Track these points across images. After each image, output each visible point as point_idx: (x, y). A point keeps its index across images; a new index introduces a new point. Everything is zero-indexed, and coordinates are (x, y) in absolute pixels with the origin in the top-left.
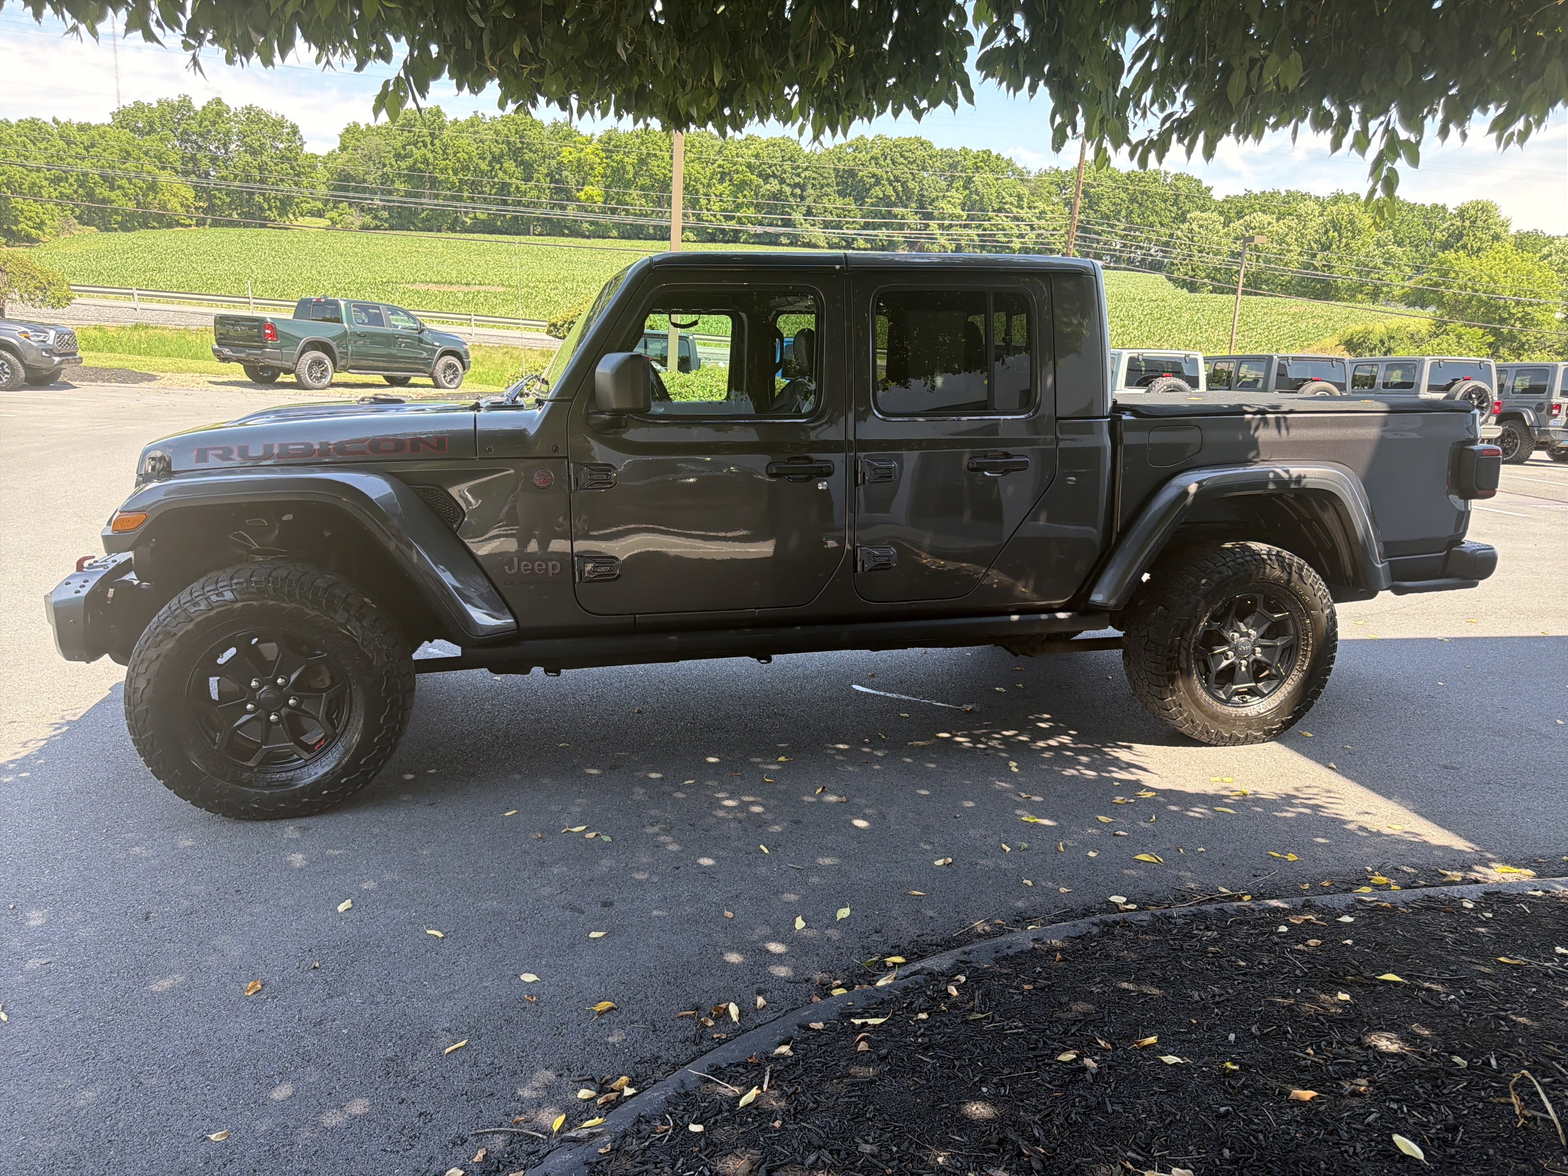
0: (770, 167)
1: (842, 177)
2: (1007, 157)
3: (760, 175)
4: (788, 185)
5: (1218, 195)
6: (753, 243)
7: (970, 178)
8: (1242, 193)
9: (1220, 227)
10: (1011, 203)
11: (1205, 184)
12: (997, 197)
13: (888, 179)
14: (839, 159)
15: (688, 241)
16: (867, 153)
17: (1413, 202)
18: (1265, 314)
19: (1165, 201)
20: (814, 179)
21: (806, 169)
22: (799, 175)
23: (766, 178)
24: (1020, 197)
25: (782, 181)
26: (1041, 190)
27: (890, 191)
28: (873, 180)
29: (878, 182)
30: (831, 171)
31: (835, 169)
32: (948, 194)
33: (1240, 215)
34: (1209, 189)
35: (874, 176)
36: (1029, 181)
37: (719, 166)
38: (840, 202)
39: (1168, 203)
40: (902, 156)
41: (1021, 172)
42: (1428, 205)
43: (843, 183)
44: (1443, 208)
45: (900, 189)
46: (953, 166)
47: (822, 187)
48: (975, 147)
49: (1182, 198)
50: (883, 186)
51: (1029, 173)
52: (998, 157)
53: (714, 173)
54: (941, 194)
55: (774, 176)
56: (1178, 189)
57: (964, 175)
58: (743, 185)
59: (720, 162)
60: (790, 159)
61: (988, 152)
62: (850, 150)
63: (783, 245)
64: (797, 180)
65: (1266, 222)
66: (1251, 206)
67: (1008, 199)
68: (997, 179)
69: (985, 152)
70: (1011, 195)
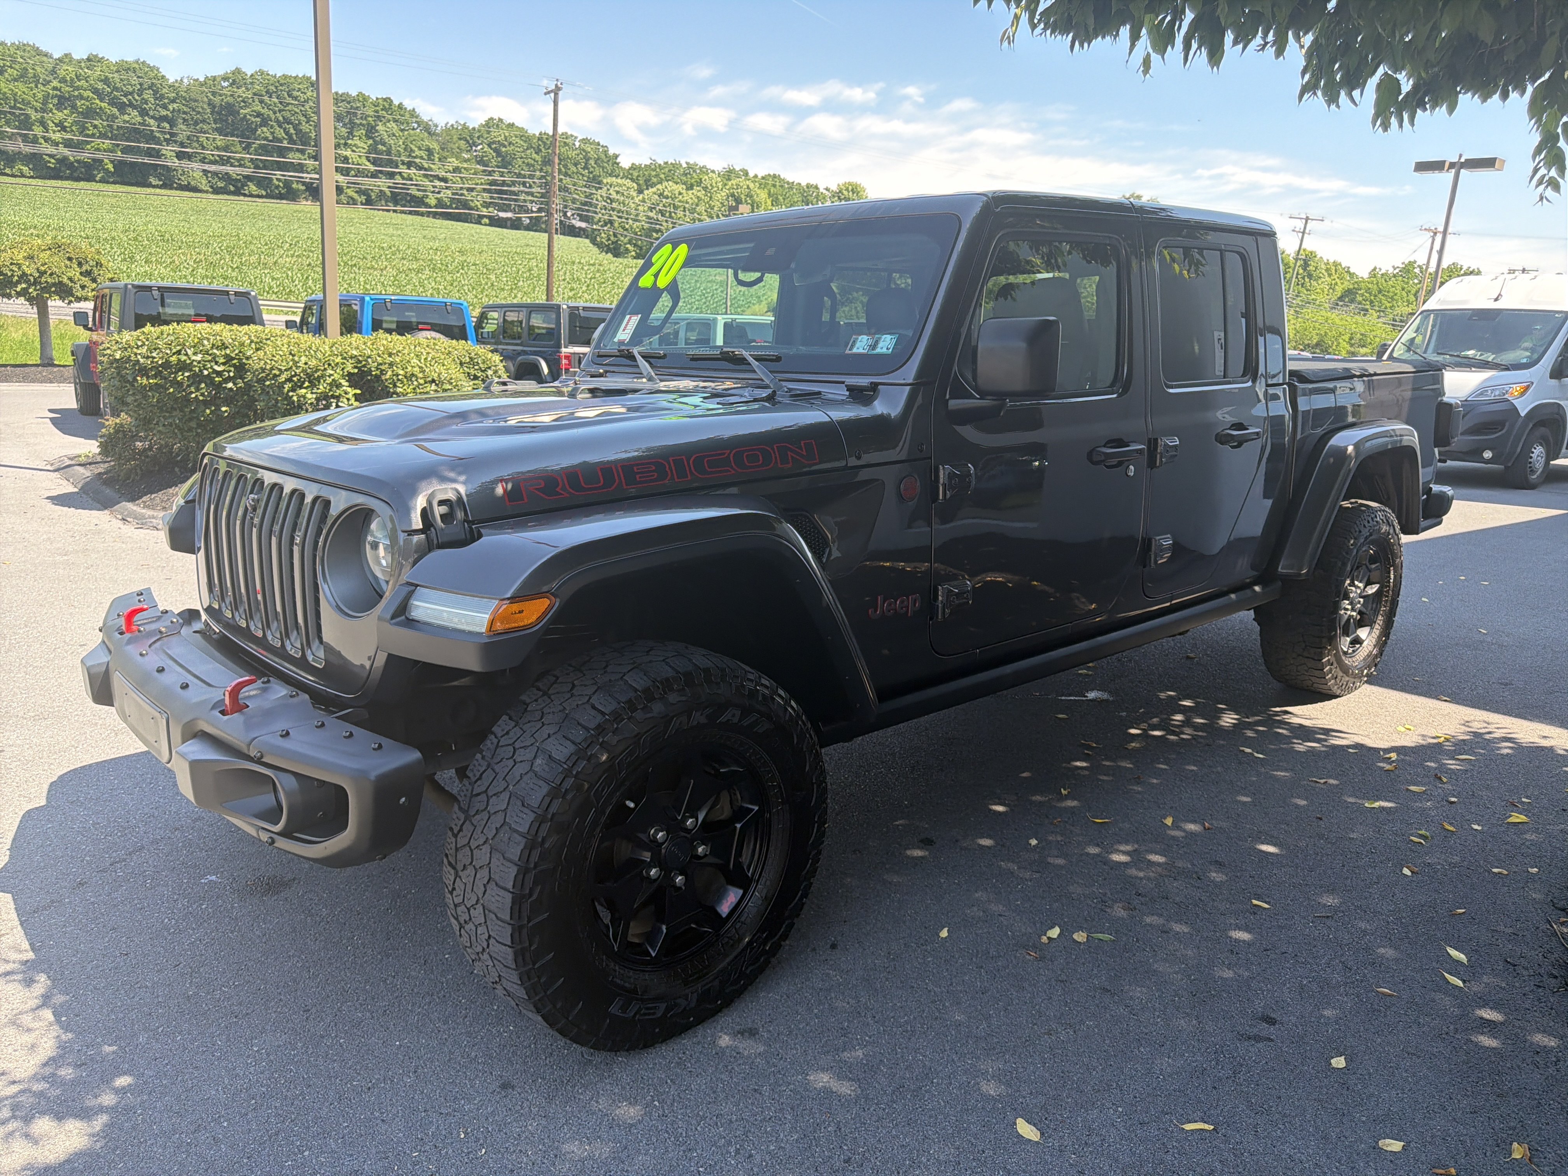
0: (125, 95)
1: (219, 113)
2: (409, 108)
3: (112, 103)
4: (152, 117)
5: (625, 162)
6: (114, 183)
7: (373, 127)
8: (648, 162)
9: (635, 194)
10: (422, 158)
11: (611, 152)
12: (405, 149)
13: (277, 121)
14: (214, 94)
15: (23, 176)
16: (248, 89)
17: (791, 181)
18: (697, 281)
19: (576, 165)
20: (185, 113)
21: (173, 101)
22: (165, 107)
23: (122, 107)
24: (430, 152)
25: (143, 113)
26: (452, 145)
27: (280, 133)
28: (258, 119)
29: (265, 122)
30: (205, 106)
31: (209, 104)
32: (350, 142)
33: (649, 184)
34: (616, 156)
35: (259, 115)
36: (438, 135)
37: (55, 89)
38: (220, 140)
39: (579, 166)
40: (289, 96)
41: (427, 124)
42: (804, 184)
43: (221, 120)
44: (817, 187)
45: (292, 131)
46: (352, 113)
47: (196, 123)
48: (374, 94)
49: (592, 162)
50: (272, 127)
51: (436, 126)
52: (400, 106)
53: (46, 97)
54: (343, 141)
55: (131, 105)
56: (587, 152)
57: (364, 122)
58: (90, 113)
59: (55, 83)
60: (150, 88)
61: (387, 100)
62: (226, 84)
63: (154, 187)
64: (164, 113)
65: (677, 192)
66: (657, 176)
67: (417, 153)
68: (402, 130)
69: (385, 100)
70: (420, 149)
